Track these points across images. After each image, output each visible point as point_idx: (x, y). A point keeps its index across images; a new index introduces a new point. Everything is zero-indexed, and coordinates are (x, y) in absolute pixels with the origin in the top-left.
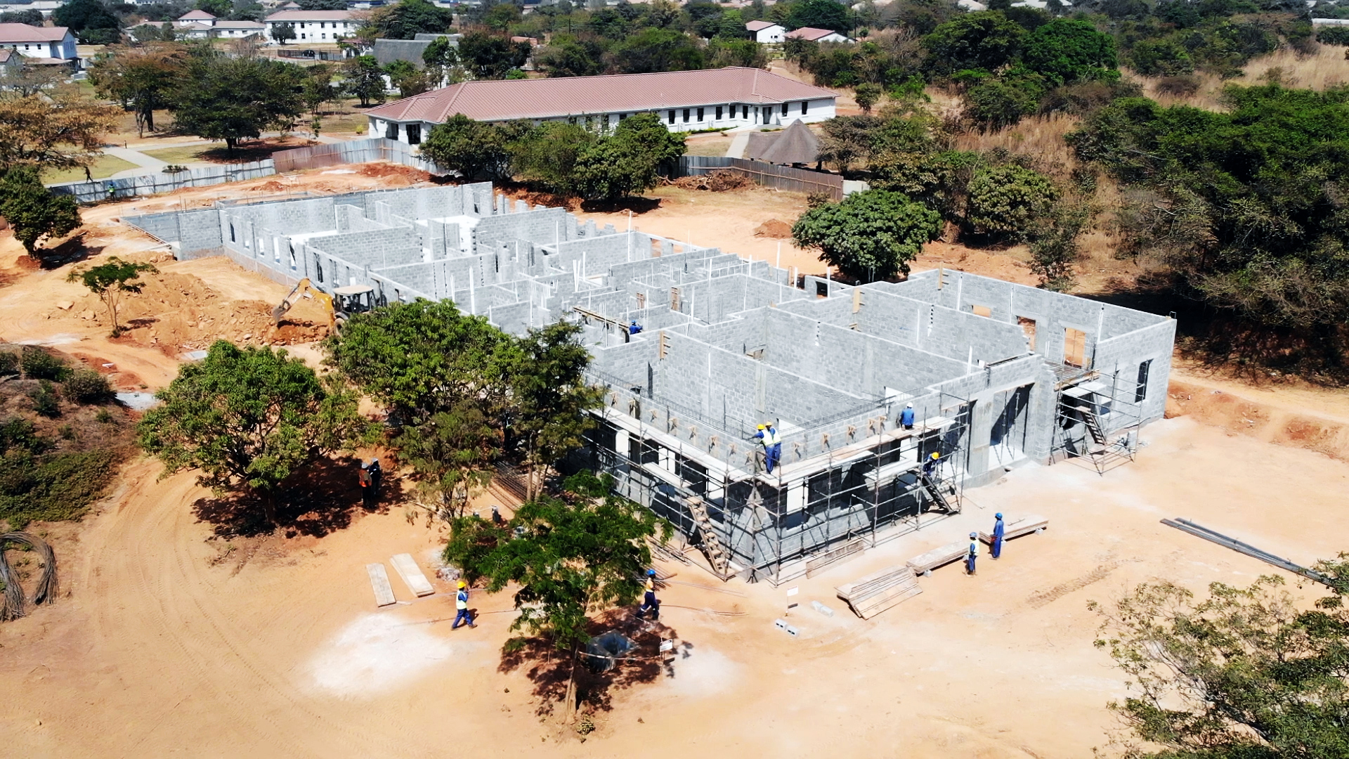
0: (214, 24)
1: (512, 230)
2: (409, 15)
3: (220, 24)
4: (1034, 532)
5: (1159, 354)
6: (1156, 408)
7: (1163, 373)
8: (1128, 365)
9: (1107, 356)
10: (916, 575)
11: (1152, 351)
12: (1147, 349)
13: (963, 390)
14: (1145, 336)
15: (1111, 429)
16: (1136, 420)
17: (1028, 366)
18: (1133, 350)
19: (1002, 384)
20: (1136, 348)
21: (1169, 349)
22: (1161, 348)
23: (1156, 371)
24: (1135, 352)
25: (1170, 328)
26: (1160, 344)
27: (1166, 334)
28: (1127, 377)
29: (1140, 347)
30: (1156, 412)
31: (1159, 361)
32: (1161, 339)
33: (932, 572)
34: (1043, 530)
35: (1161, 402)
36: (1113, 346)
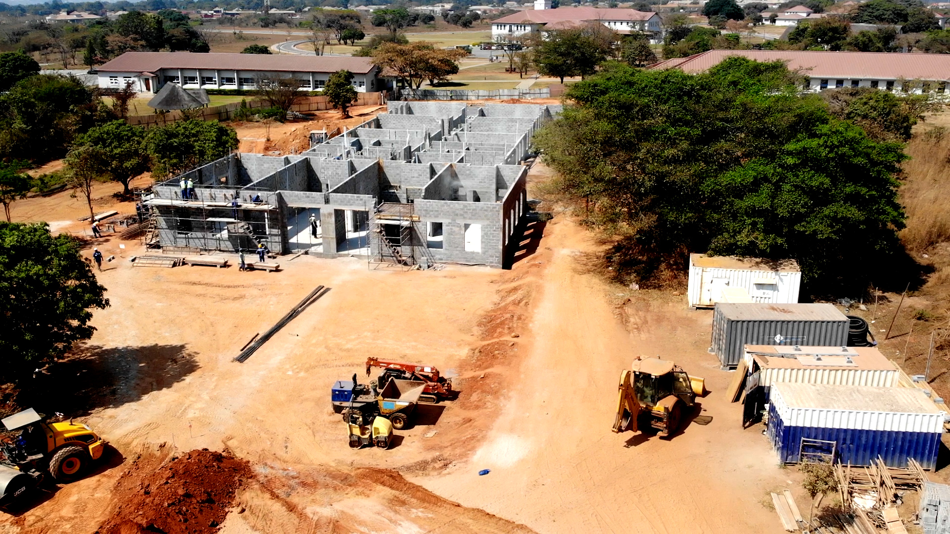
3: (813, 16)
4: (265, 270)
5: (487, 222)
6: (491, 260)
7: (493, 237)
8: (450, 221)
9: (426, 210)
10: (184, 264)
11: (477, 219)
12: (470, 215)
13: (307, 199)
14: (466, 206)
15: (441, 260)
16: (467, 261)
17: (361, 200)
18: (454, 212)
19: (340, 204)
20: (457, 212)
21: (497, 222)
22: (488, 219)
23: (486, 234)
24: (457, 215)
25: (495, 208)
26: (486, 216)
27: (491, 211)
28: (451, 229)
29: (462, 212)
30: (492, 262)
31: (487, 228)
32: (486, 213)
33: (193, 265)
34: (271, 271)
35: (496, 257)
36: (432, 205)
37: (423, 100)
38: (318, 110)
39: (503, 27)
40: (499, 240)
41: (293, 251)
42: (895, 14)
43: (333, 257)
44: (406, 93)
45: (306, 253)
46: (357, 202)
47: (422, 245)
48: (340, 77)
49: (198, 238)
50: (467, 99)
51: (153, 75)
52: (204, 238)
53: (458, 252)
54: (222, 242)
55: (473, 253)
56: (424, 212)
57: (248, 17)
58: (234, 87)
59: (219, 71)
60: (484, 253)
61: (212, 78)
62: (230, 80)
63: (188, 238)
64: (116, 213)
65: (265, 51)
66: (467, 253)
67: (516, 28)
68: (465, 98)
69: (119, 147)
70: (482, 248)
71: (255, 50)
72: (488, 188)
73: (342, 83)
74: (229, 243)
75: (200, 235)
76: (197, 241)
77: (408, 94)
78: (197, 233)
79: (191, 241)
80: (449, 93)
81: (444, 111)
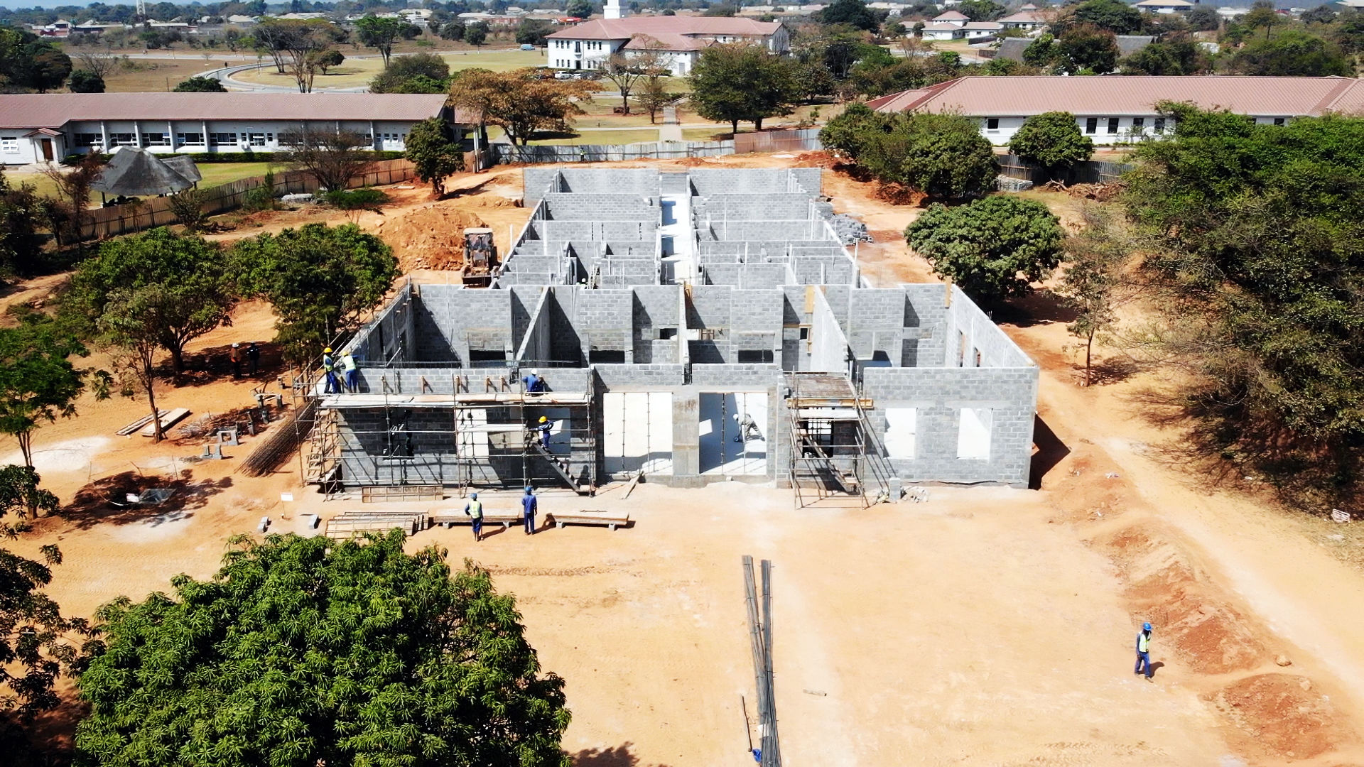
0: (965, 24)
1: (745, 209)
2: (1092, 15)
3: (971, 25)
4: (606, 526)
5: (1002, 404)
6: (1008, 472)
7: (1015, 430)
8: (933, 405)
9: (887, 387)
10: (431, 523)
11: (987, 399)
12: (973, 392)
13: (648, 378)
14: (966, 377)
15: (911, 477)
16: (962, 477)
17: (755, 373)
18: (941, 388)
19: (712, 384)
20: (948, 387)
21: (1025, 403)
22: (1008, 398)
23: (1002, 425)
24: (948, 393)
25: (1025, 376)
26: (1003, 393)
27: (1015, 382)
28: (934, 420)
29: (957, 388)
30: (1010, 477)
31: (1005, 414)
32: (1006, 386)
33: (451, 525)
34: (617, 527)
35: (1019, 466)
36: (899, 377)
37: (537, 163)
38: (378, 184)
39: (565, 45)
40: (1026, 436)
41: (614, 476)
42: (1125, 19)
43: (693, 484)
44: (507, 151)
45: (642, 480)
46: (747, 378)
47: (875, 452)
48: (431, 129)
49: (425, 464)
50: (607, 160)
51: (57, 133)
52: (440, 463)
53: (942, 462)
54: (475, 470)
55: (973, 462)
56: (882, 391)
57: (120, 34)
58: (202, 149)
59: (174, 123)
60: (996, 461)
61: (161, 135)
62: (194, 138)
63: (405, 465)
64: (188, 414)
65: (214, 86)
66: (963, 462)
67: (586, 45)
68: (603, 158)
69: (180, 283)
70: (991, 451)
71: (200, 86)
72: (890, 326)
73: (437, 140)
74: (491, 469)
75: (430, 457)
76: (423, 469)
77: (511, 154)
78: (424, 455)
79: (411, 471)
80: (577, 151)
81: (621, 183)
